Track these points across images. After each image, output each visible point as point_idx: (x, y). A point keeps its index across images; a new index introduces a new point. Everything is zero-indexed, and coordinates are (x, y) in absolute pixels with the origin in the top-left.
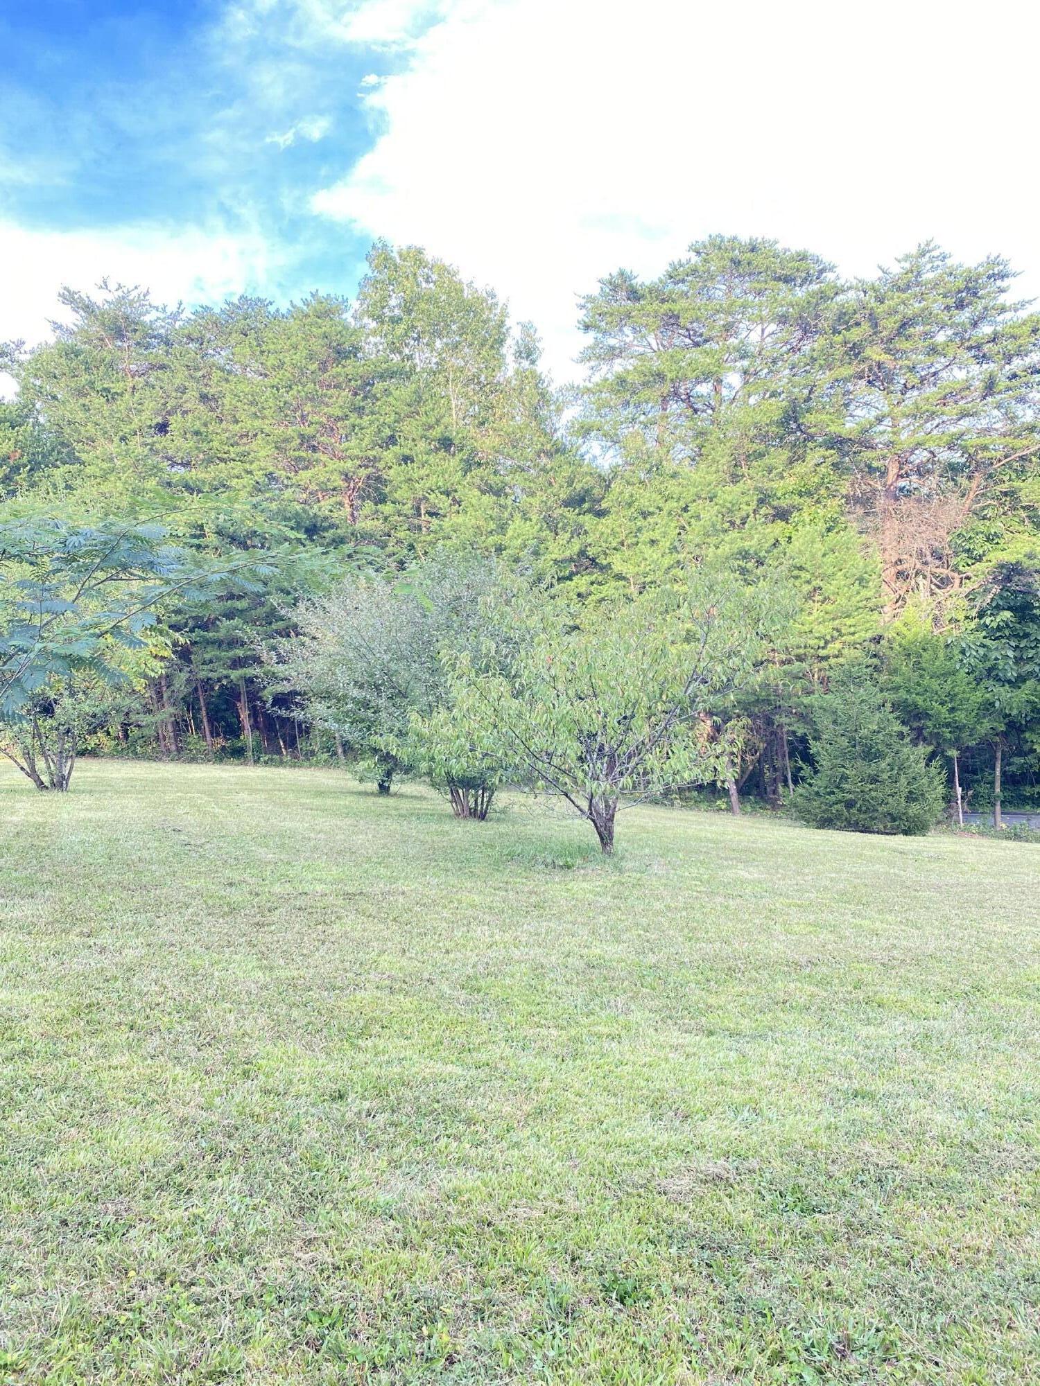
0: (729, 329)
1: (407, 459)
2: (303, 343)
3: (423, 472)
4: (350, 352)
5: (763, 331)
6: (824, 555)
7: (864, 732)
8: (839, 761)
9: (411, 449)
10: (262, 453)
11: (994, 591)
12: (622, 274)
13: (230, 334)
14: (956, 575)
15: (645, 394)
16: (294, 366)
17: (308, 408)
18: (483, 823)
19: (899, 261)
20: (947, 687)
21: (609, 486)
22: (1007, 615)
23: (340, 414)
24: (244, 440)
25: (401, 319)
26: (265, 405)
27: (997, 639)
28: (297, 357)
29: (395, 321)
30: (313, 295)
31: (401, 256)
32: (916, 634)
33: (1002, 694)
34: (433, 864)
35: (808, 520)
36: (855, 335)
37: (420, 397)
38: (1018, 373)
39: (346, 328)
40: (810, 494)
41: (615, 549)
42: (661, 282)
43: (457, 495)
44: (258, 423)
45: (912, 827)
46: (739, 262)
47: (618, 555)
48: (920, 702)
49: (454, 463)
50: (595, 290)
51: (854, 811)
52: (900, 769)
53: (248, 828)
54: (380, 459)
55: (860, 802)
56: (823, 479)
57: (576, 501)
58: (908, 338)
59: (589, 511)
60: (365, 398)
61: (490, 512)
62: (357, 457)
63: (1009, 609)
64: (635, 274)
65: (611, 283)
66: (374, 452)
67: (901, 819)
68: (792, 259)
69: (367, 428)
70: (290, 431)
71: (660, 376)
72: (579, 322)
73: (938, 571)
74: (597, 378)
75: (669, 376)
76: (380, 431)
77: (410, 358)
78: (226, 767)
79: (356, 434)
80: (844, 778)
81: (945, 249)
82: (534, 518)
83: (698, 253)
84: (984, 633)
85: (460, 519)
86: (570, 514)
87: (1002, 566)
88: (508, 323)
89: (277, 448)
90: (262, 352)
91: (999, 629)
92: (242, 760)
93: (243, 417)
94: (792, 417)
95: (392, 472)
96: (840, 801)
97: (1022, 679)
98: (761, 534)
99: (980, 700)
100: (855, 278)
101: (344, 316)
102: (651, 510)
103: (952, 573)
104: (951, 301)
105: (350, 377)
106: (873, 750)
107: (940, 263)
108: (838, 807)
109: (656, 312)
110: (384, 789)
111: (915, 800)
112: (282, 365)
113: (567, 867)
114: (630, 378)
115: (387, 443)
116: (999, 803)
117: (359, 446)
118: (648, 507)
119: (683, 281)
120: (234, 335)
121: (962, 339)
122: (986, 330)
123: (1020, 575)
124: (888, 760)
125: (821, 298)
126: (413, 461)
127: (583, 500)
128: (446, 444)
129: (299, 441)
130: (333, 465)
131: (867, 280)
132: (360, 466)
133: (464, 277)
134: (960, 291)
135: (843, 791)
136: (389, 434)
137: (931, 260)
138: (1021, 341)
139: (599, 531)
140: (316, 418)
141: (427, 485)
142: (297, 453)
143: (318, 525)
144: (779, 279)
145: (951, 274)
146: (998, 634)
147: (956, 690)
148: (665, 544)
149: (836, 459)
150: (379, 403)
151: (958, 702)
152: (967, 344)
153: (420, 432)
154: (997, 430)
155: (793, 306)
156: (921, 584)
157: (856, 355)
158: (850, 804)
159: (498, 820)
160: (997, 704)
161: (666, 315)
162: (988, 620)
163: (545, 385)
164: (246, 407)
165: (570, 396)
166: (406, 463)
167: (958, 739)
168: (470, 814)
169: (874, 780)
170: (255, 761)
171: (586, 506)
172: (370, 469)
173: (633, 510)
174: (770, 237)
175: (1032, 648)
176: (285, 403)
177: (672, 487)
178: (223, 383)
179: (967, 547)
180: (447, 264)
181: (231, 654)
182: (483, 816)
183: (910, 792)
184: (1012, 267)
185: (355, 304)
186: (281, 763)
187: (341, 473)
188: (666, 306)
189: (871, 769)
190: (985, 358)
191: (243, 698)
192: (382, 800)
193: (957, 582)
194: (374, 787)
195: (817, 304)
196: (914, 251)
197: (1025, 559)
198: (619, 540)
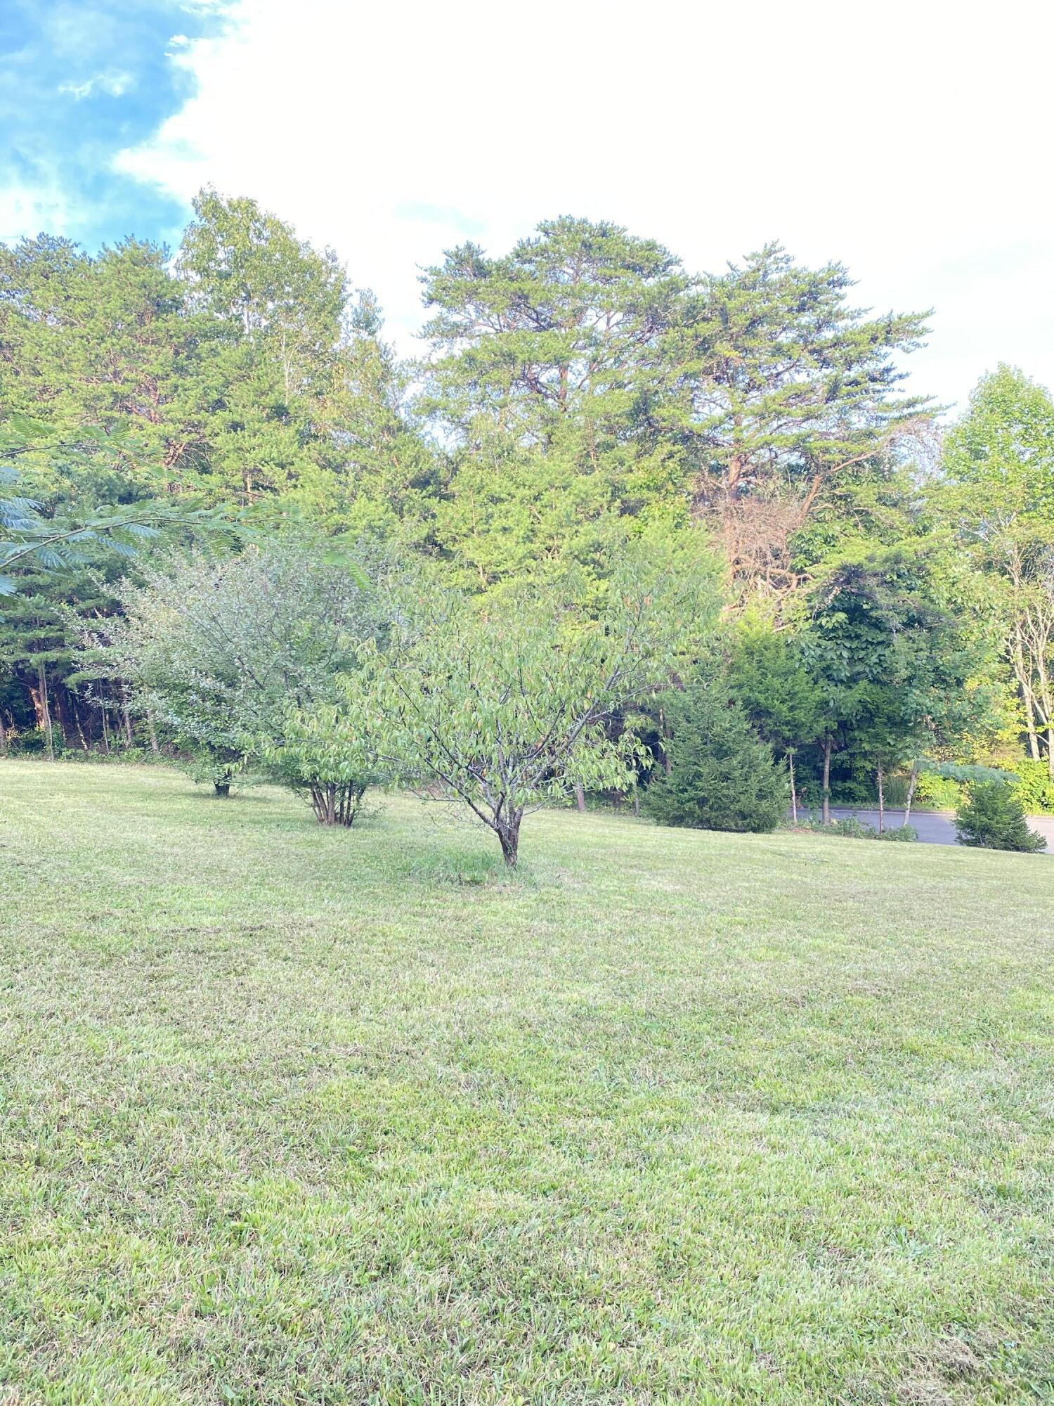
0: (578, 314)
1: (236, 426)
2: (118, 291)
3: (255, 441)
4: (171, 306)
5: (609, 320)
6: (674, 552)
7: (717, 730)
8: (691, 759)
9: (241, 415)
10: (68, 411)
11: (834, 592)
12: (469, 247)
13: (28, 275)
14: (793, 575)
15: (495, 374)
16: (107, 315)
17: (122, 364)
18: (351, 830)
19: (747, 259)
20: (788, 686)
21: (456, 469)
22: (842, 616)
23: (160, 373)
24: (45, 396)
25: (230, 275)
26: (73, 357)
27: (830, 639)
28: (111, 305)
29: (225, 276)
30: (128, 240)
31: (230, 205)
32: (758, 633)
33: (836, 693)
34: (325, 884)
35: (657, 516)
36: (704, 329)
37: (252, 360)
38: (859, 379)
39: (167, 278)
40: (658, 489)
41: (465, 535)
42: (508, 258)
43: (293, 469)
44: (64, 376)
45: (761, 825)
46: (590, 245)
47: (469, 542)
48: (762, 701)
49: (287, 434)
50: (440, 262)
51: (706, 808)
52: (750, 767)
53: (85, 841)
54: (206, 424)
55: (712, 800)
56: (670, 474)
57: (421, 483)
58: (755, 336)
59: (435, 494)
60: (188, 358)
61: (331, 488)
62: (180, 421)
63: (844, 610)
64: (482, 248)
65: (457, 256)
66: (199, 417)
67: (751, 816)
68: (642, 248)
69: (192, 389)
70: (101, 388)
71: (511, 358)
72: (423, 294)
73: (776, 571)
74: (441, 354)
75: (521, 357)
76: (206, 394)
77: (238, 318)
78: (25, 762)
79: (179, 396)
80: (698, 775)
81: (789, 251)
82: (380, 498)
83: (547, 233)
84: (819, 634)
85: (297, 495)
86: (416, 494)
87: (844, 568)
88: (350, 289)
89: (85, 406)
90: (68, 298)
91: (834, 630)
92: (40, 754)
93: (45, 369)
94: (642, 409)
95: (219, 439)
96: (693, 799)
97: (853, 680)
98: (616, 527)
99: (817, 699)
100: (705, 273)
101: (164, 266)
102: (503, 496)
103: (789, 574)
104: (795, 304)
105: (172, 333)
106: (725, 748)
107: (784, 265)
108: (690, 804)
109: (505, 290)
110: (222, 791)
111: (765, 797)
112: (91, 315)
113: (475, 882)
114: (479, 357)
115: (213, 408)
116: (827, 799)
117: (182, 409)
118: (500, 493)
119: (530, 261)
120: (33, 277)
121: (806, 341)
122: (828, 334)
123: (858, 577)
124: (739, 758)
125: (672, 289)
126: (243, 429)
127: (427, 483)
128: (280, 412)
129: (111, 400)
130: (150, 428)
131: (715, 275)
132: (183, 431)
133: (300, 236)
134: (803, 295)
135: (696, 788)
136: (217, 397)
137: (776, 261)
138: (861, 348)
139: (449, 516)
140: (132, 376)
141: (260, 456)
142: (109, 413)
143: (134, 494)
144: (628, 267)
145: (795, 277)
146: (832, 635)
147: (797, 688)
148: (520, 532)
149: (684, 454)
150: (203, 364)
151: (797, 701)
152: (809, 347)
153: (252, 398)
154: (833, 434)
155: (644, 295)
156: (759, 583)
157: (706, 350)
158: (702, 802)
159: (370, 826)
160: (831, 704)
161: (514, 293)
162: (824, 621)
163: (390, 357)
164: (49, 358)
165: (411, 372)
166: (235, 431)
167: (795, 737)
168: (336, 819)
169: (726, 777)
170: (55, 756)
171: (431, 488)
172: (193, 435)
173: (483, 495)
174: (620, 223)
175: (863, 649)
176: (97, 356)
177: (524, 474)
178: (21, 329)
179: (806, 548)
180: (281, 221)
181: (29, 635)
182: (349, 822)
183: (760, 790)
184: (851, 276)
185: (177, 254)
186: (87, 759)
187: (161, 438)
188: (515, 285)
189: (723, 768)
190: (825, 363)
191: (42, 685)
192: (222, 803)
193: (795, 582)
194: (211, 788)
195: (667, 296)
196: (761, 251)
197: (865, 562)
198: (469, 526)
